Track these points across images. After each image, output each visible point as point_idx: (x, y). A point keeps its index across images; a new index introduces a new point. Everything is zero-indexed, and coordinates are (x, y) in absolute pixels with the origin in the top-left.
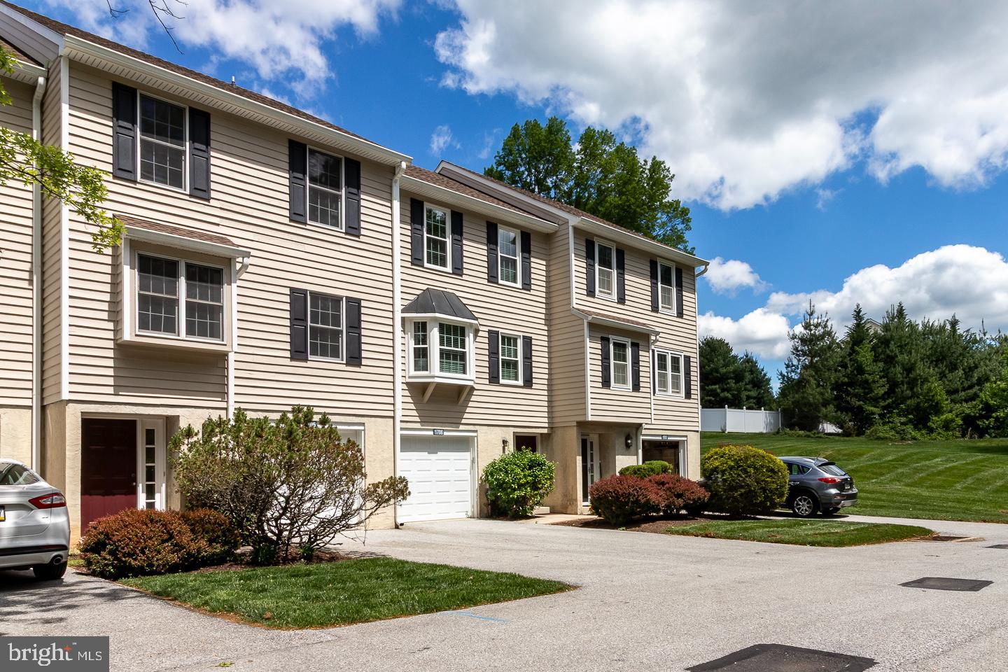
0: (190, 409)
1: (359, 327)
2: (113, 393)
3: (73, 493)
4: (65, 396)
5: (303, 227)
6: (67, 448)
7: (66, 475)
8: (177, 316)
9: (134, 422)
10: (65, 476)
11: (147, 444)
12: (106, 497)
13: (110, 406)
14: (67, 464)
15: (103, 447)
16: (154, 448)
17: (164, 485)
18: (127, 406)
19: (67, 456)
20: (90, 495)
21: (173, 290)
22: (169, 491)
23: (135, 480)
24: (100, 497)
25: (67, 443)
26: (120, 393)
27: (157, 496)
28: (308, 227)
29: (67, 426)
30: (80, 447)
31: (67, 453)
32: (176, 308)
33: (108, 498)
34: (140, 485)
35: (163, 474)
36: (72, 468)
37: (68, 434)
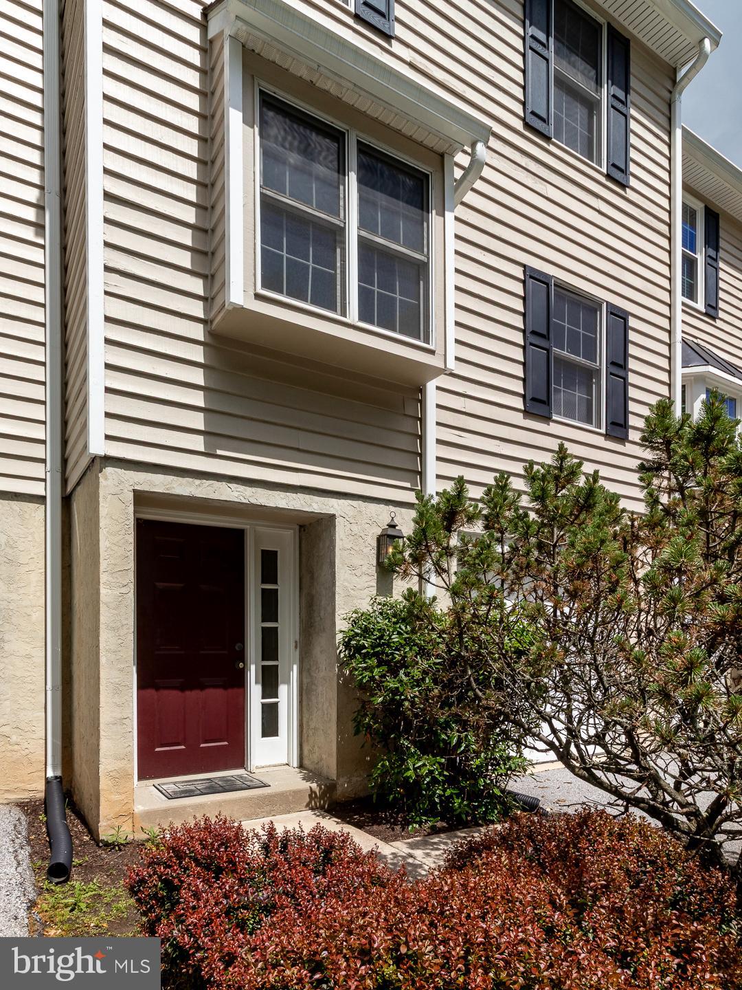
0: (355, 503)
1: (624, 366)
2: (202, 449)
3: (117, 689)
4: (98, 446)
5: (545, 145)
6: (104, 578)
7: (102, 646)
8: (338, 271)
9: (239, 535)
10: (98, 646)
11: (263, 582)
12: (188, 693)
13: (197, 482)
14: (102, 619)
15: (182, 585)
16: (276, 590)
17: (295, 667)
18: (233, 486)
19: (103, 598)
20: (157, 688)
21: (334, 204)
22: (305, 681)
23: (241, 656)
24: (175, 694)
25: (103, 565)
26: (219, 452)
27: (283, 689)
28: (552, 148)
29: (102, 523)
30: (131, 577)
31: (103, 591)
32: (338, 251)
33: (193, 695)
34: (253, 667)
35: (293, 645)
36: (113, 629)
37: (104, 544)
